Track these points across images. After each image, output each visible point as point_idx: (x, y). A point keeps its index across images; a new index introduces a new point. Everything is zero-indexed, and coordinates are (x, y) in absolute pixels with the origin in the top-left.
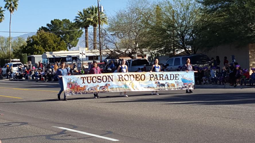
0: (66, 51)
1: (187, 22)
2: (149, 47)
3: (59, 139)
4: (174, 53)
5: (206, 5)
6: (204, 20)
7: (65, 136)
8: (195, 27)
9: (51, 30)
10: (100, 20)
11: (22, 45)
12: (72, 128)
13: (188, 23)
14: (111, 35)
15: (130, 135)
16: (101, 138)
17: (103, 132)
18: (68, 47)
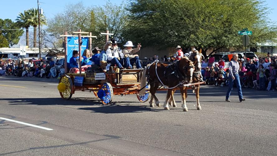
0: (8, 48)
1: (117, 27)
5: (133, 13)
6: (132, 25)
7: (3, 125)
8: (123, 32)
10: (40, 22)
12: (11, 118)
13: (118, 27)
14: (50, 35)
15: (63, 124)
16: (37, 128)
17: (40, 122)
18: (10, 45)
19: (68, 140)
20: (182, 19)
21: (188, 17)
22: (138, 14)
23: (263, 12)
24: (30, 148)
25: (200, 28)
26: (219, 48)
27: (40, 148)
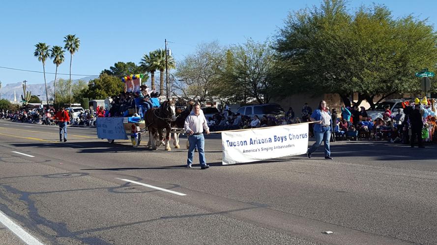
1: (260, 69)
2: (219, 95)
3: (122, 192)
4: (245, 101)
5: (281, 52)
6: (278, 67)
7: (128, 189)
8: (269, 75)
9: (115, 74)
10: (168, 65)
11: (83, 88)
14: (179, 80)
15: (199, 189)
16: (168, 192)
17: (170, 185)
19: (205, 208)
20: (342, 58)
21: (349, 56)
22: (286, 54)
24: (161, 218)
25: (365, 69)
26: (390, 94)
27: (172, 217)
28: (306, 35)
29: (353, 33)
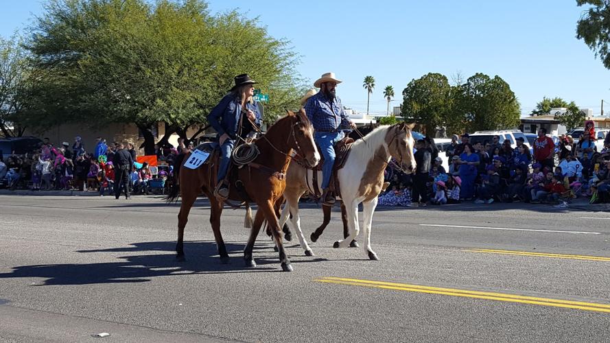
1: (5, 81)
5: (39, 54)
6: (37, 78)
8: (21, 91)
13: (7, 82)
20: (138, 69)
21: (152, 66)
22: (49, 57)
23: (288, 62)
25: (173, 87)
28: (80, 31)
29: (153, 31)
